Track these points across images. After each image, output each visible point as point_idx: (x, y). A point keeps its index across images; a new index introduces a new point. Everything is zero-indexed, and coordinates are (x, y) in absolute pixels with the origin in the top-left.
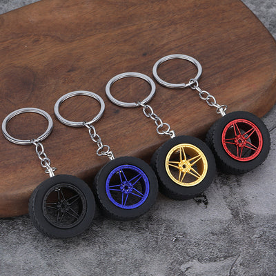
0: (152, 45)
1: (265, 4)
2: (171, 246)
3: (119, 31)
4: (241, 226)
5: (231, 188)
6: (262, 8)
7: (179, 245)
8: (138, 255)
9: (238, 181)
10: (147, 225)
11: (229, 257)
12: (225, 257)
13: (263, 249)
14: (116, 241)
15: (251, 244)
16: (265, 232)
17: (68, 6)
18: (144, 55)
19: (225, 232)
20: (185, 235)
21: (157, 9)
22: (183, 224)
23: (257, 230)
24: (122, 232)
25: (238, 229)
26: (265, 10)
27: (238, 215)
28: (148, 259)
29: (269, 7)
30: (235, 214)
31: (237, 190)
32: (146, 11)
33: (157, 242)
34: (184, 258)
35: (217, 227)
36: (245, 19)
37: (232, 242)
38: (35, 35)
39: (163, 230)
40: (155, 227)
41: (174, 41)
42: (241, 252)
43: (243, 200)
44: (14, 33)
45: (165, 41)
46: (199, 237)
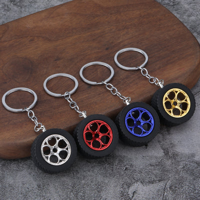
0: (112, 42)
1: (186, 14)
2: (122, 173)
3: (89, 33)
4: (170, 161)
5: (163, 135)
6: (184, 17)
7: (128, 172)
8: (100, 178)
9: (168, 131)
10: (106, 159)
11: (162, 180)
12: (159, 181)
13: (185, 176)
14: (85, 170)
15: (177, 172)
16: (186, 165)
17: (53, 17)
18: (107, 49)
19: (160, 164)
20: (132, 166)
21: (115, 18)
22: (130, 159)
23: (181, 163)
24: (89, 164)
25: (168, 163)
26: (187, 18)
27: (168, 153)
28: (107, 181)
29: (189, 16)
30: (166, 153)
31: (168, 136)
32: (106, 20)
33: (112, 170)
34: (132, 181)
35: (154, 161)
36: (175, 25)
37: (164, 171)
38: (31, 36)
39: (117, 162)
40: (112, 160)
41: (127, 40)
42: (170, 177)
43: (171, 144)
44: (16, 35)
45: (121, 40)
46: (141, 167)
